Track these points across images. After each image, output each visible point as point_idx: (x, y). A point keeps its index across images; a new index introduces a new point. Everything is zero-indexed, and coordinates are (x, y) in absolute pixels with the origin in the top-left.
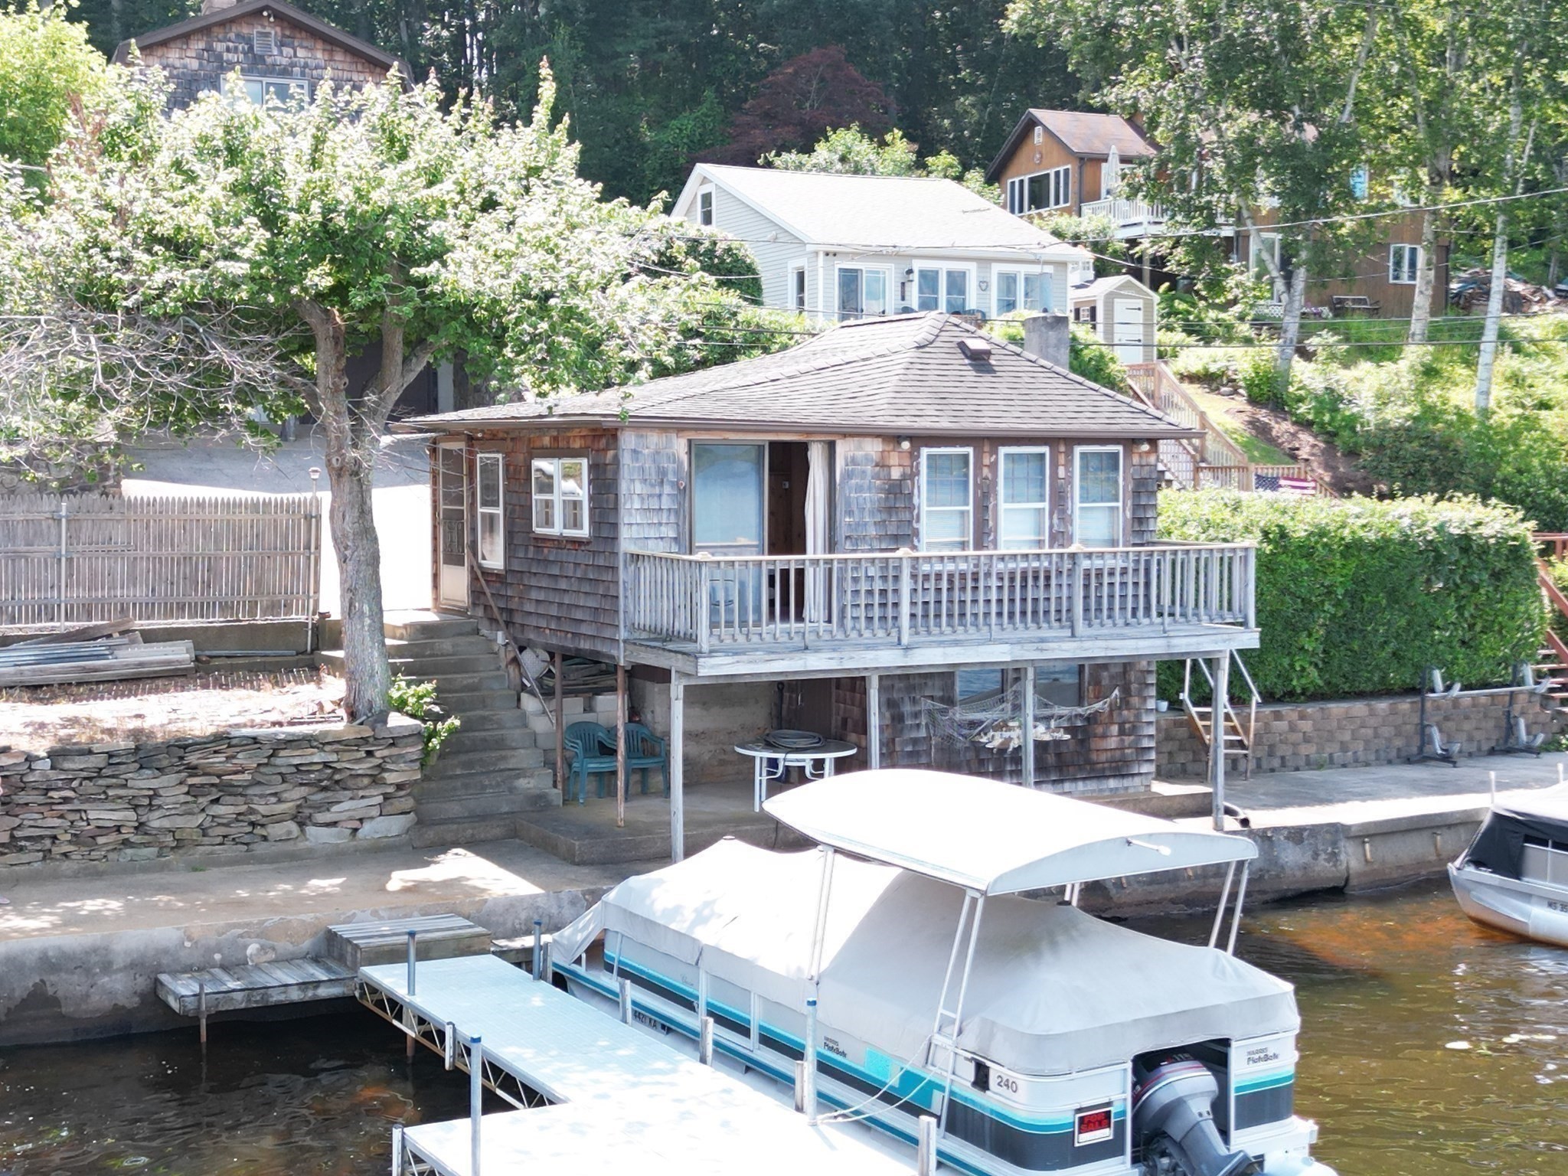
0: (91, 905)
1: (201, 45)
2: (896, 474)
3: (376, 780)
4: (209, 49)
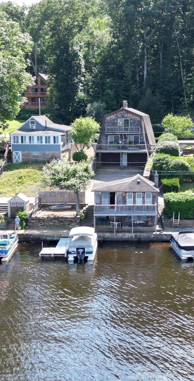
0: (44, 231)
1: (115, 115)
2: (124, 195)
3: (75, 222)
4: (116, 115)
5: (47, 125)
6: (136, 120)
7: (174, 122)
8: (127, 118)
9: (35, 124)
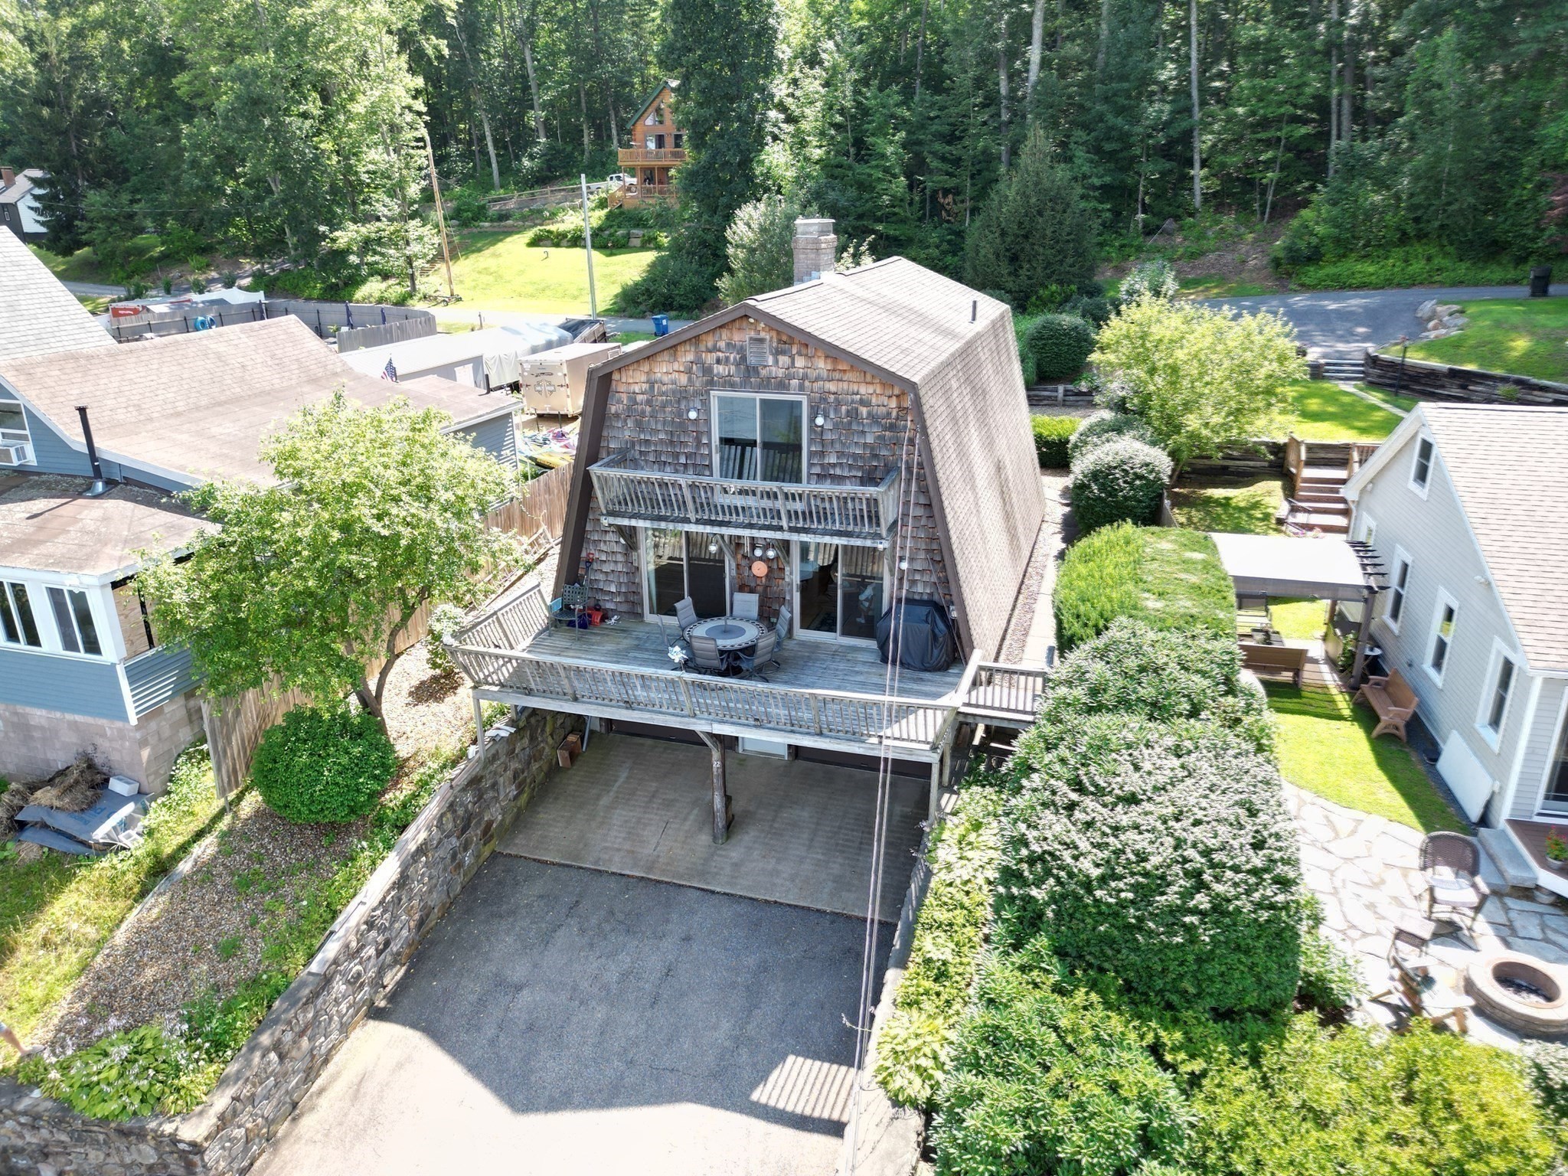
1: (690, 356)
4: (698, 360)
5: (97, 443)
6: (864, 411)
7: (1180, 355)
8: (782, 386)
9: (27, 432)
